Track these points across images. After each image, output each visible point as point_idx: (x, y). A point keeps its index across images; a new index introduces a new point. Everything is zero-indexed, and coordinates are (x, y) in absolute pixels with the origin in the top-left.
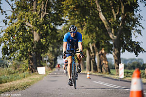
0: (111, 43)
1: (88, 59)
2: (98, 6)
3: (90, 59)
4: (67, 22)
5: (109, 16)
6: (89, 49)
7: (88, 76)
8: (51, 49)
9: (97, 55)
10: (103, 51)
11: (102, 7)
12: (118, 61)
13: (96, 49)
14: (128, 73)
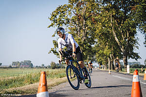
0: (122, 53)
1: (109, 63)
2: (114, 33)
3: (111, 63)
4: (97, 42)
5: (120, 39)
6: (110, 57)
7: (109, 72)
8: (88, 57)
9: (114, 60)
10: (118, 59)
11: (117, 34)
12: (126, 63)
13: (113, 57)
14: (132, 70)
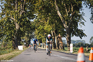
0: (65, 30)
2: (57, 7)
4: (37, 17)
5: (63, 13)
8: (26, 34)
9: (56, 38)
10: (60, 36)
12: (69, 42)
13: (55, 34)
14: (75, 49)
